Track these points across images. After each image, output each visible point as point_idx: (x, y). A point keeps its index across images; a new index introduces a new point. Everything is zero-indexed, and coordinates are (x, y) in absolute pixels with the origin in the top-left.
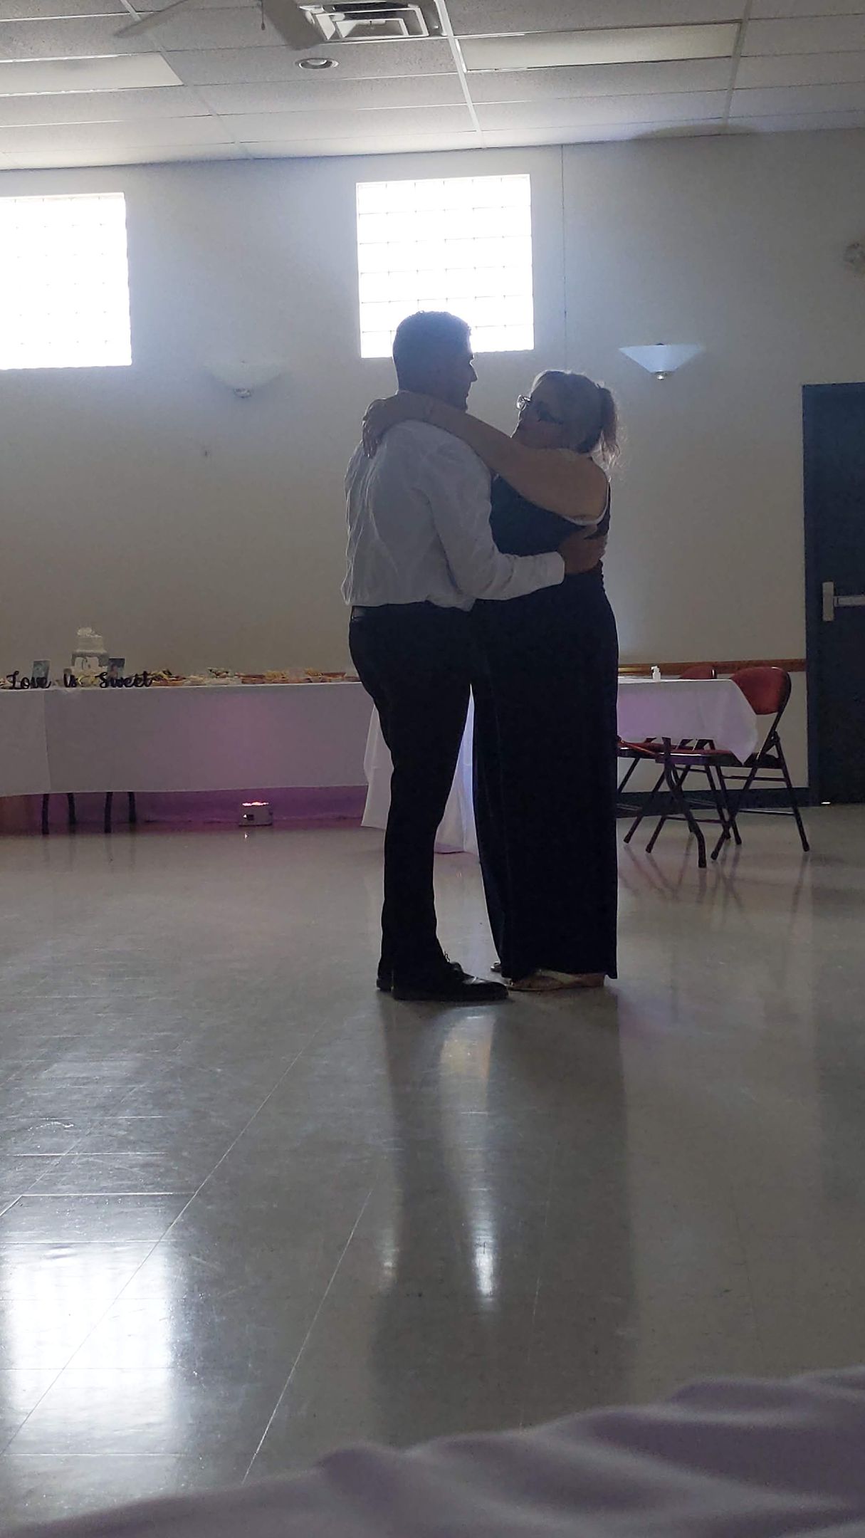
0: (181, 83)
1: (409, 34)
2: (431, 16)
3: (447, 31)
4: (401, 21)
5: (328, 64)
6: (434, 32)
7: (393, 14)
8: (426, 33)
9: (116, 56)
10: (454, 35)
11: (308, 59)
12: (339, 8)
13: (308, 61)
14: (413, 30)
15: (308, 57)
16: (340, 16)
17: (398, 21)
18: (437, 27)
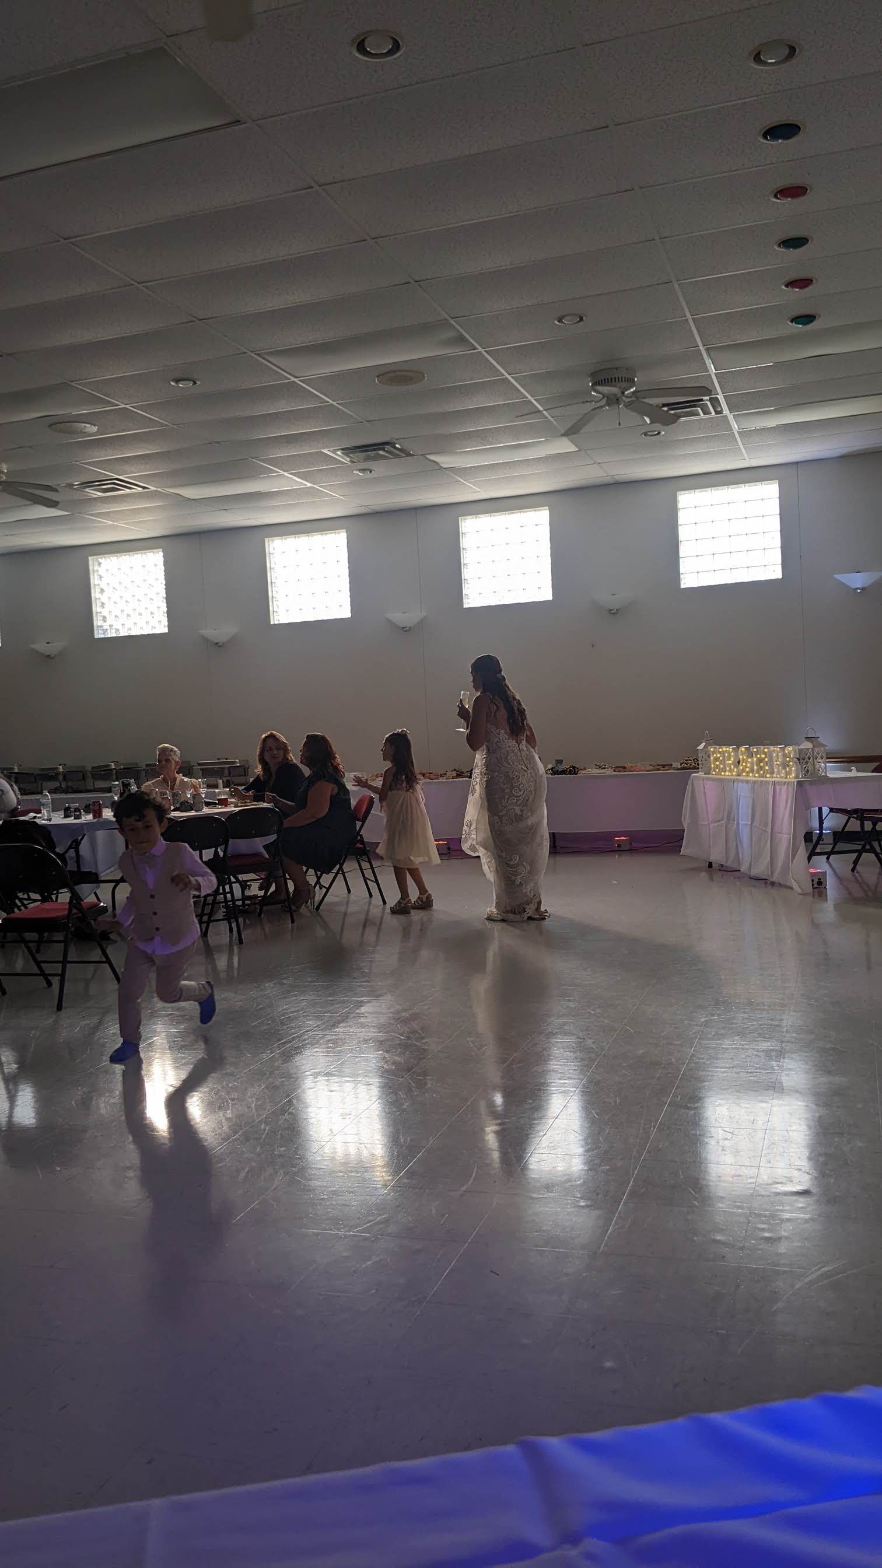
0: (577, 449)
1: (704, 414)
2: (716, 404)
3: (726, 411)
4: (699, 409)
5: (659, 433)
6: (717, 413)
7: (695, 406)
8: (713, 413)
9: (543, 439)
10: (730, 412)
11: (648, 432)
12: (664, 405)
13: (649, 433)
14: (706, 412)
15: (647, 430)
16: (665, 409)
17: (697, 410)
18: (720, 409)
